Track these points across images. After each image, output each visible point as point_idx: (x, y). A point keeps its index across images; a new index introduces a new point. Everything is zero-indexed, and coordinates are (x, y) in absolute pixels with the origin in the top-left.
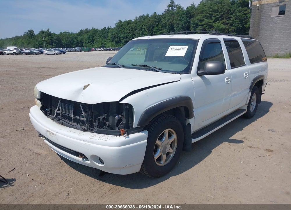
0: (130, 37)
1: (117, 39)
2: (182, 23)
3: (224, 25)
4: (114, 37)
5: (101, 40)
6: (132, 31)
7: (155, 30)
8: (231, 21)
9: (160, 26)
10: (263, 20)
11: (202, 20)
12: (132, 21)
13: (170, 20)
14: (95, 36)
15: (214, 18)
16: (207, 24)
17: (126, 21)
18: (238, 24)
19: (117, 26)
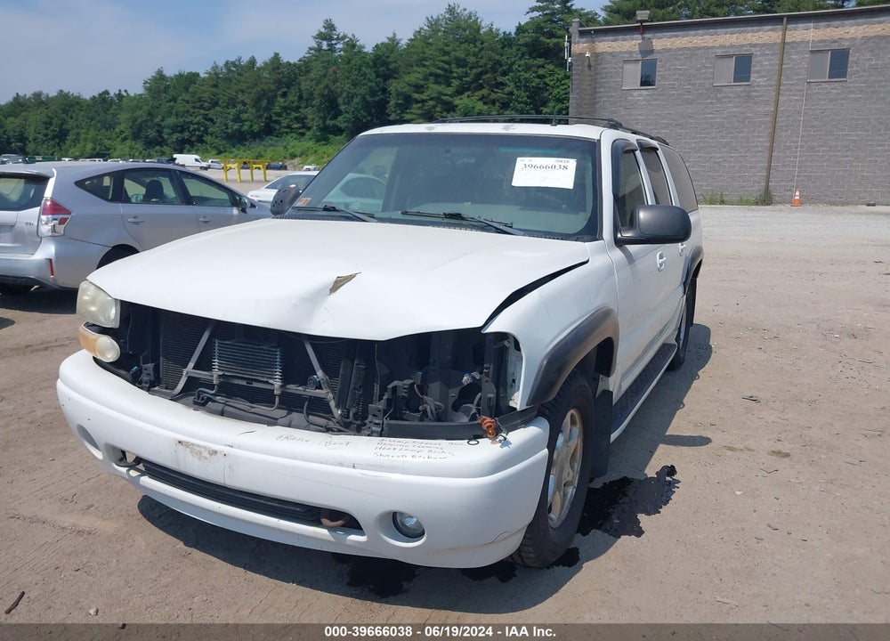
0: (196, 126)
1: (152, 134)
2: (362, 90)
3: (485, 103)
4: (141, 124)
5: (92, 133)
6: (201, 107)
7: (277, 109)
8: (504, 94)
9: (292, 97)
10: (600, 97)
11: (422, 86)
12: (202, 75)
13: (326, 81)
14: (72, 118)
15: (456, 83)
16: (438, 99)
17: (181, 75)
18: (526, 103)
19: (149, 90)
